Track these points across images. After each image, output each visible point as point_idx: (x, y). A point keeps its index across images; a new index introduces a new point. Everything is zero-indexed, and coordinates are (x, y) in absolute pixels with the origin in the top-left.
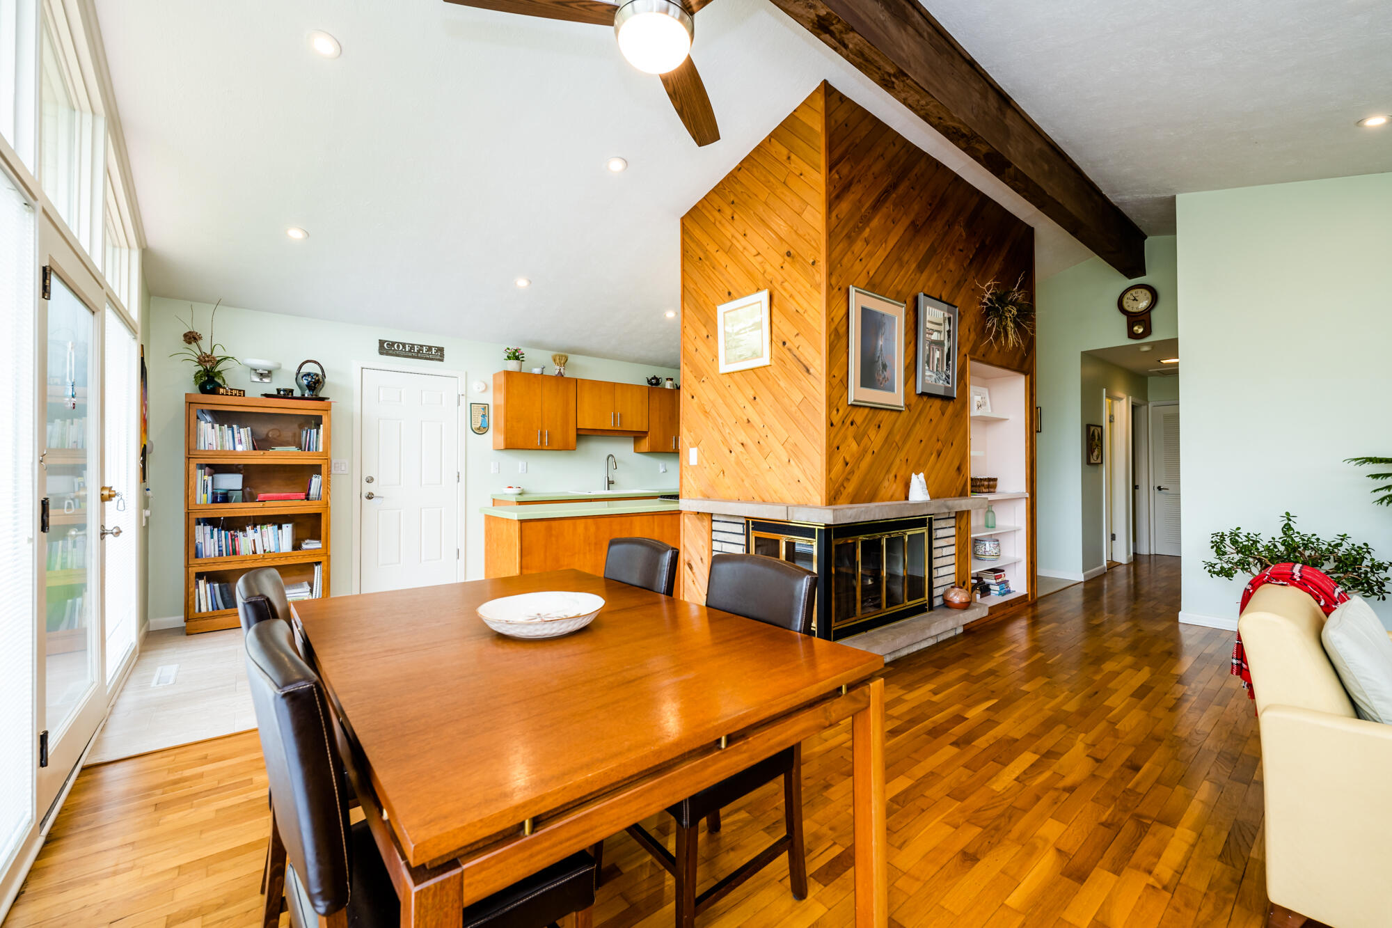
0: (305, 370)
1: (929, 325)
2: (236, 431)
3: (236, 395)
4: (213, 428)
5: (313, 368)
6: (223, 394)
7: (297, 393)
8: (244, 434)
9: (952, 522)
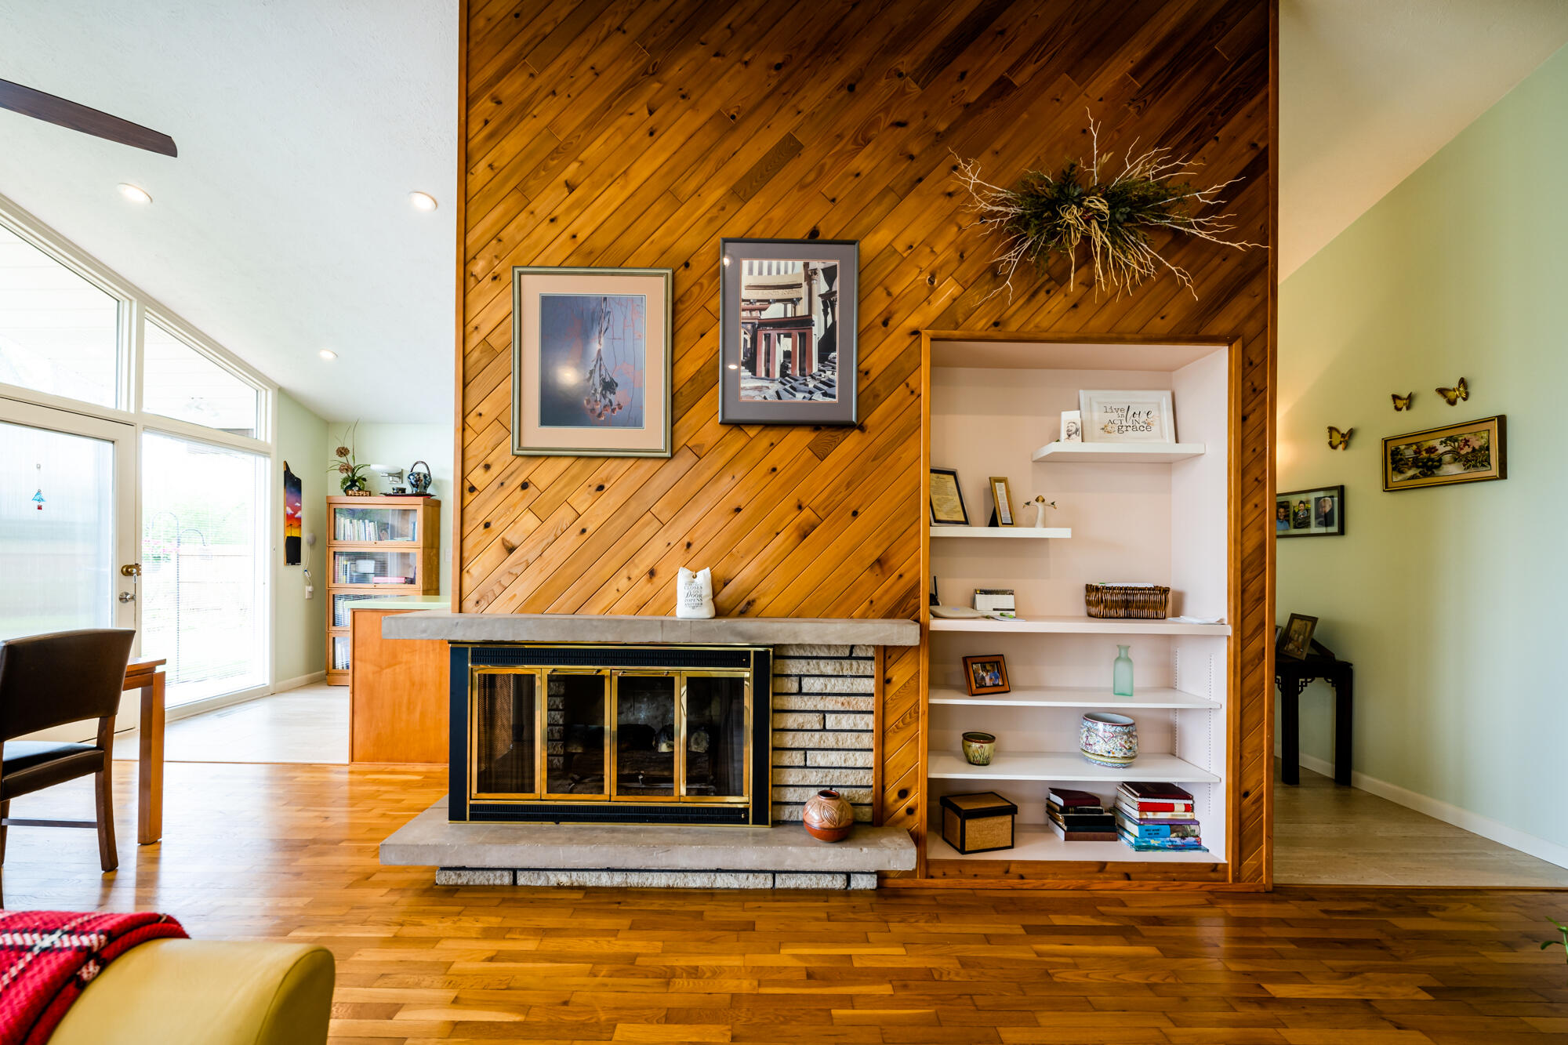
0: (416, 470)
1: (745, 294)
2: (367, 525)
3: (362, 495)
4: (351, 522)
5: (421, 469)
6: (351, 495)
7: (409, 490)
8: (371, 527)
9: (870, 668)
